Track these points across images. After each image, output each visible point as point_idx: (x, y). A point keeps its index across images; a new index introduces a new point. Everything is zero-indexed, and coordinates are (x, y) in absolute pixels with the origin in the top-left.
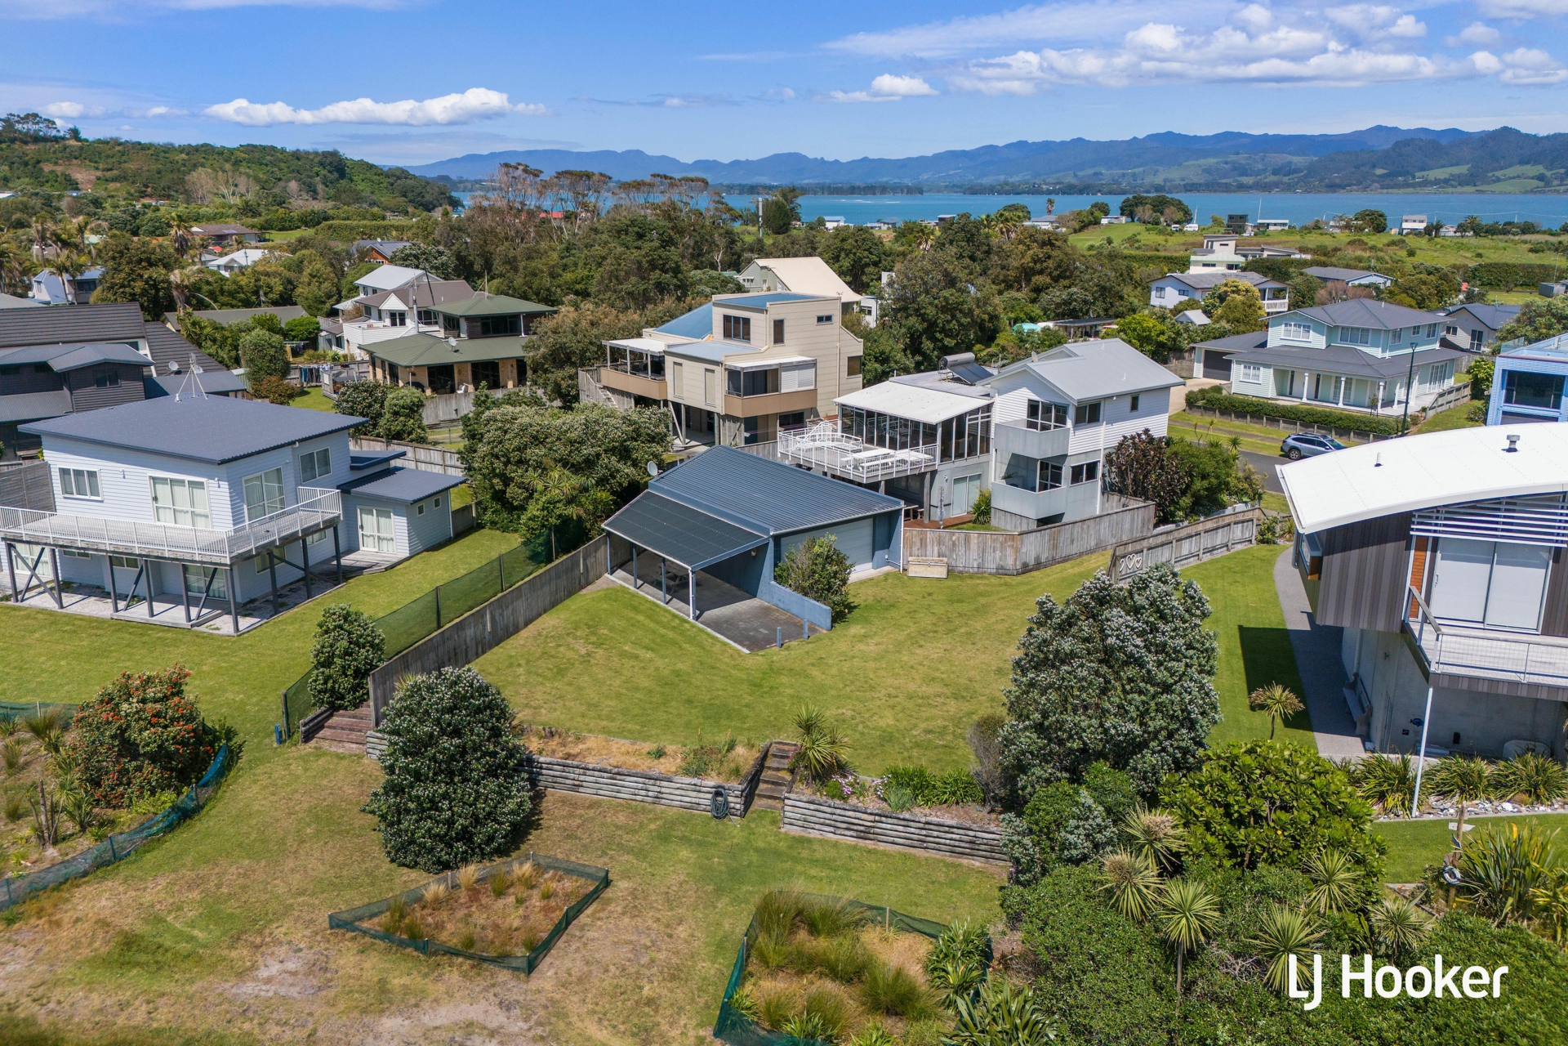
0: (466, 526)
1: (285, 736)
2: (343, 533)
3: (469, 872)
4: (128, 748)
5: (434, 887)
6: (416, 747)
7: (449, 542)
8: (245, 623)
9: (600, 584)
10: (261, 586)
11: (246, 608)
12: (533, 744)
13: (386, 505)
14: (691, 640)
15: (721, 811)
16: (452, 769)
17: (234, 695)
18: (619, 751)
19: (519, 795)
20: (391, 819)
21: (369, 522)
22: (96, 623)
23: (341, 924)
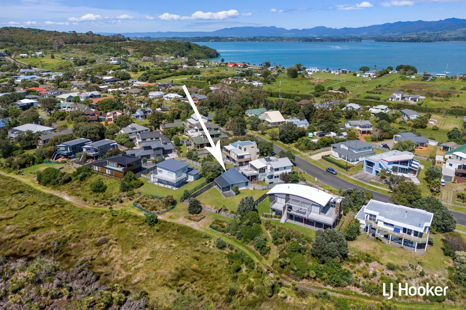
0: (201, 176)
1: (181, 202)
2: (187, 178)
3: (195, 215)
4: (169, 202)
5: (192, 216)
6: (191, 205)
7: (198, 179)
8: (177, 188)
9: (213, 187)
10: (178, 184)
11: (177, 187)
12: (202, 205)
13: (191, 175)
14: (220, 196)
15: (216, 212)
16: (194, 206)
17: (176, 197)
18: (209, 206)
19: (199, 209)
20: (189, 210)
21: (189, 176)
22: (162, 187)
23: (185, 217)
